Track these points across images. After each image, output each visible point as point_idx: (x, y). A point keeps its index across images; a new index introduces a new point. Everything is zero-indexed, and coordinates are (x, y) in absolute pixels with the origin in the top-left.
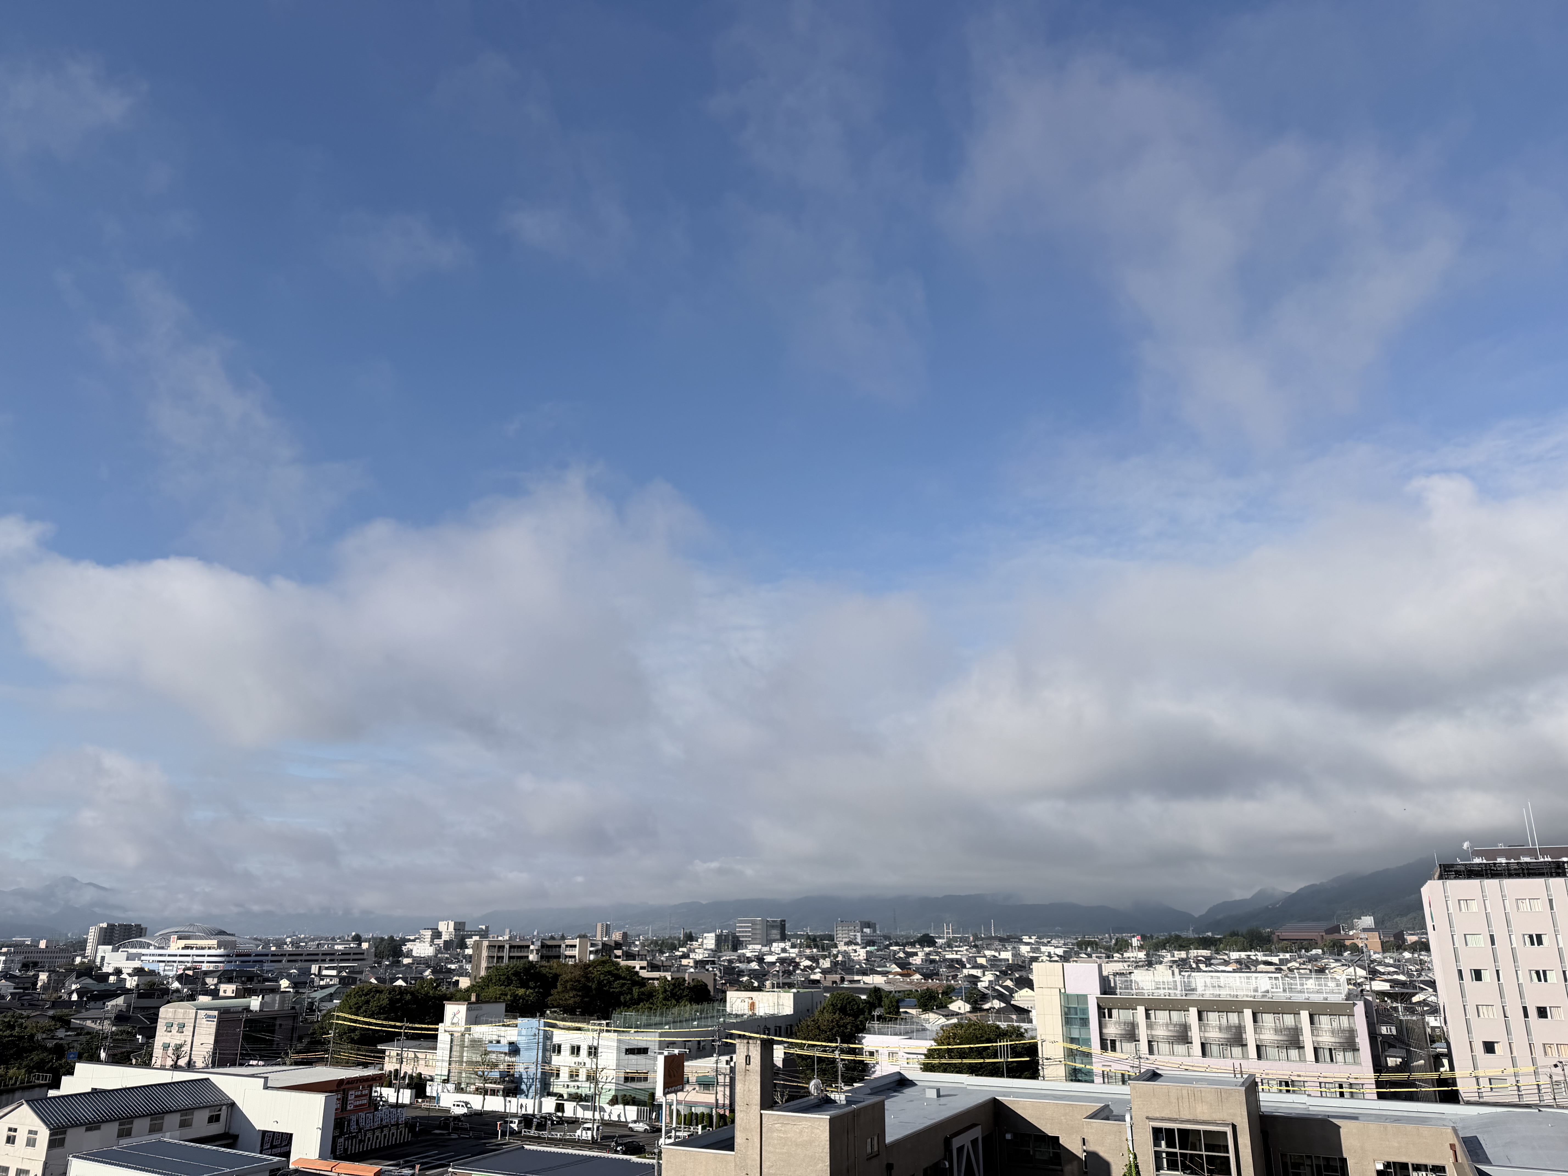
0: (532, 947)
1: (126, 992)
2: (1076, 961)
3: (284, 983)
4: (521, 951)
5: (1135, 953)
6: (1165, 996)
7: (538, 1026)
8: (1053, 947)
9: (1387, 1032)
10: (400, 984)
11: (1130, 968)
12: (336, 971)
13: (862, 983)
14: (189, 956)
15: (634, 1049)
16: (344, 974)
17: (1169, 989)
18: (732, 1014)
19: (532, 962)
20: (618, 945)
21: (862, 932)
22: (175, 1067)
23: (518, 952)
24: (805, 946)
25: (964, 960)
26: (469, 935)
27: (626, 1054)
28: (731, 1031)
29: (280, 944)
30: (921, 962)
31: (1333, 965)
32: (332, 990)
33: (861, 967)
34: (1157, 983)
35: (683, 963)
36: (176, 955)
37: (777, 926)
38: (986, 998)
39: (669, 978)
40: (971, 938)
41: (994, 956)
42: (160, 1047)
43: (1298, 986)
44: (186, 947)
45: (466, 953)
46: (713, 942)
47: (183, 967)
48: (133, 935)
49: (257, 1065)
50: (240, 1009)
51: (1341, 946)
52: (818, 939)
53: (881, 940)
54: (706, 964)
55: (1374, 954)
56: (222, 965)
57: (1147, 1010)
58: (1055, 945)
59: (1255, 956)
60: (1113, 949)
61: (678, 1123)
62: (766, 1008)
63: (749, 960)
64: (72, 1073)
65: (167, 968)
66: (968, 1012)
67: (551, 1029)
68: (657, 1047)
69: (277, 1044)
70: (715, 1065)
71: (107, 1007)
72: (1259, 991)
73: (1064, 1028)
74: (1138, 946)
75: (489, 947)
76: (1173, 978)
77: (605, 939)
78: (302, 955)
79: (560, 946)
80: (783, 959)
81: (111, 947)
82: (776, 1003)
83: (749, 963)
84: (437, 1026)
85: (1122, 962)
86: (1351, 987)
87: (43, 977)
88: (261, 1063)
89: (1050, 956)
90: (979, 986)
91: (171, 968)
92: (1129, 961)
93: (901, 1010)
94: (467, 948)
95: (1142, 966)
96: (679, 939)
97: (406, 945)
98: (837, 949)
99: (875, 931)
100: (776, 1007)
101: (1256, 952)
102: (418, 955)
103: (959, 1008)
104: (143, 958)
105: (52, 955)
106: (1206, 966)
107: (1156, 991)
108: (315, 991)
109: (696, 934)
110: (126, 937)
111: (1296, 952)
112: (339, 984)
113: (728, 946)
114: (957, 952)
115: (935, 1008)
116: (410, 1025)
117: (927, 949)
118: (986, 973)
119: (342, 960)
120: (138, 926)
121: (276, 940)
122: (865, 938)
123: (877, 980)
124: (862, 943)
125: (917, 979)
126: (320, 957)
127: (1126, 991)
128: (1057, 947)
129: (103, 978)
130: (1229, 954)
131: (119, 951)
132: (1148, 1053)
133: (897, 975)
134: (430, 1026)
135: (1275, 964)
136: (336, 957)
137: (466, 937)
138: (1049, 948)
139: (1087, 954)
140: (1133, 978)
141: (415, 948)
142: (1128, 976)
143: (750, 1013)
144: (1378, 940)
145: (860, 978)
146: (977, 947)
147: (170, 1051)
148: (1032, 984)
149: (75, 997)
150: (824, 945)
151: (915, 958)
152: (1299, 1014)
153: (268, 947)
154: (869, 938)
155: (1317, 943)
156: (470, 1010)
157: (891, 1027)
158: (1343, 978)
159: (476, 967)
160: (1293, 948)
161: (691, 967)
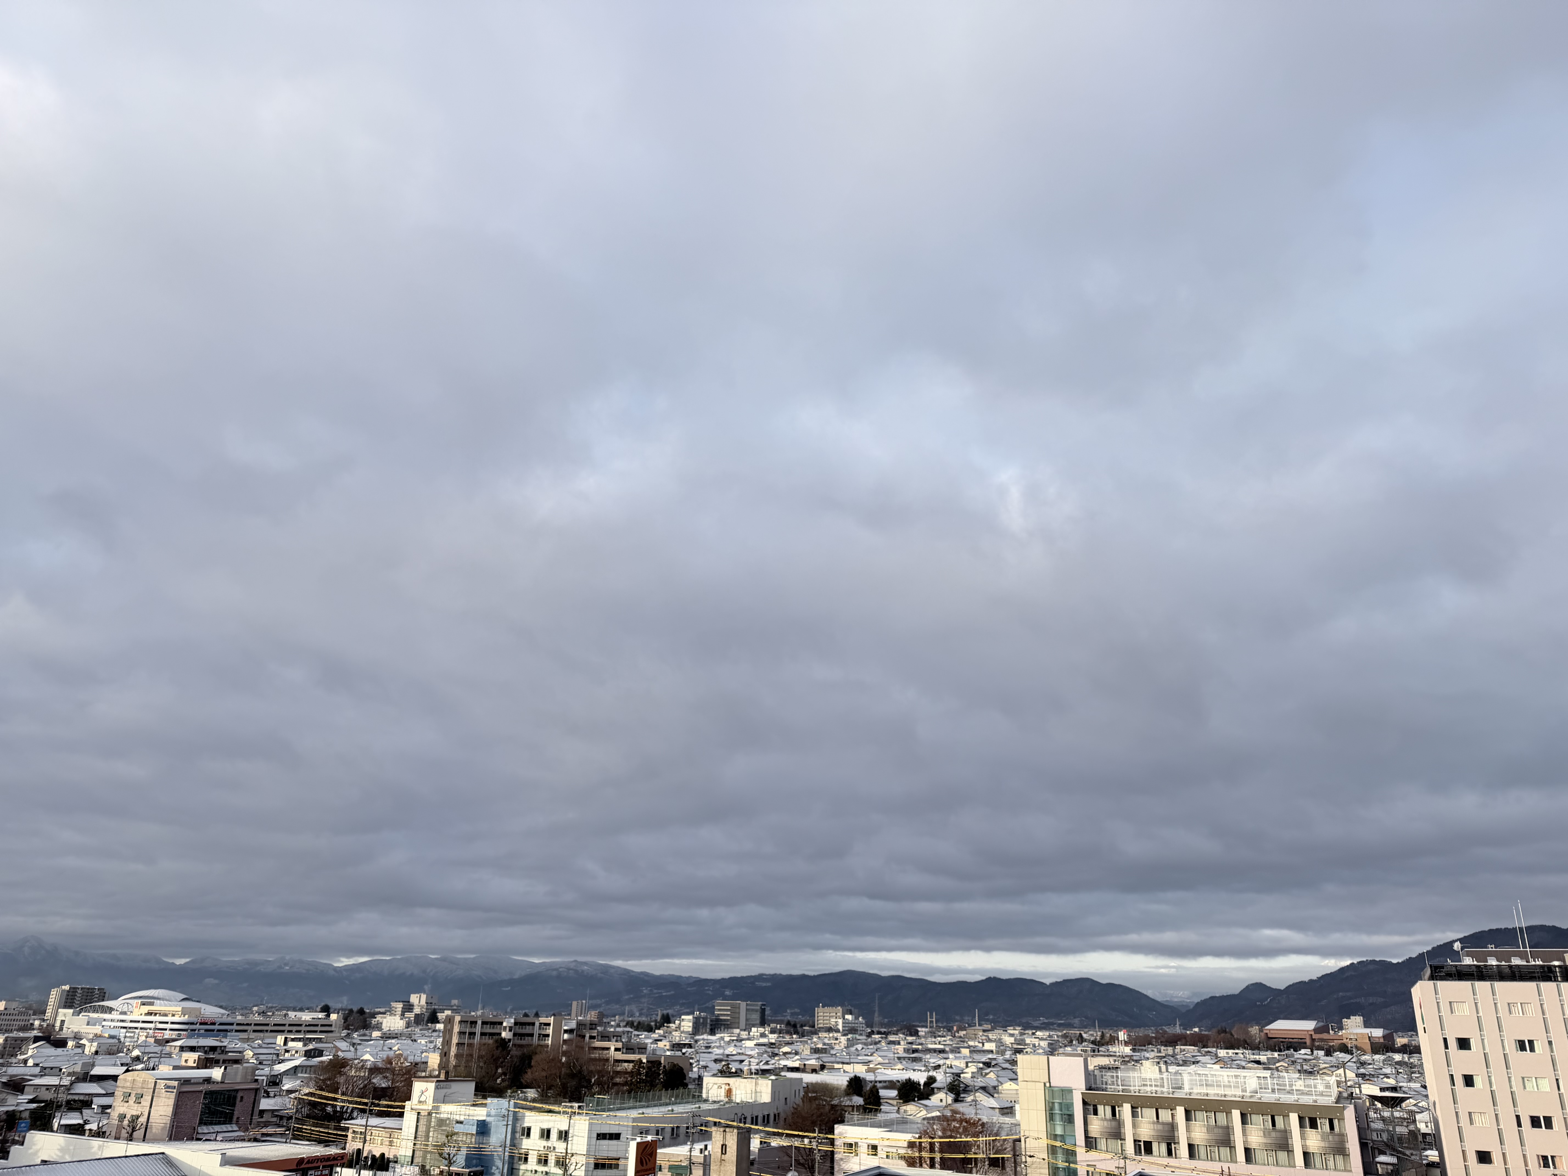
0: (505, 1024)
1: (85, 1058)
2: (1061, 1055)
3: (249, 1054)
4: (493, 1028)
5: (1121, 1048)
6: (1152, 1093)
7: (507, 1107)
8: (1037, 1040)
9: (1378, 1137)
10: (368, 1059)
11: (1117, 1063)
12: (301, 1043)
13: (842, 1072)
14: (152, 1022)
15: (606, 1134)
16: (311, 1047)
17: (1156, 1086)
18: (707, 1100)
19: (505, 1039)
20: (593, 1026)
21: (844, 1019)
22: (129, 1139)
23: (490, 1028)
24: (784, 1031)
25: (947, 1049)
26: (440, 1009)
27: (597, 1139)
28: (707, 1119)
29: (246, 1012)
30: (903, 1052)
31: (1322, 1066)
32: (297, 1063)
33: (842, 1054)
34: (1145, 1080)
35: (659, 1046)
36: (139, 1022)
37: (756, 1011)
38: (969, 1090)
39: (644, 1061)
40: (955, 1028)
41: (978, 1047)
42: (115, 1118)
43: (1287, 1087)
44: (149, 1014)
45: (437, 1028)
46: (691, 1024)
47: (145, 1034)
48: (95, 999)
49: (215, 1140)
50: (201, 1081)
51: (1330, 1046)
52: (798, 1026)
53: (863, 1027)
54: (682, 1048)
55: (1364, 1055)
56: (185, 1033)
57: (1132, 1107)
58: (1040, 1037)
59: (1243, 1054)
60: (1099, 1042)
62: (743, 1095)
63: (727, 1045)
64: (22, 1144)
65: (128, 1035)
66: (949, 1104)
67: (521, 1110)
68: (630, 1132)
69: (238, 1118)
70: (689, 1154)
71: (64, 1074)
72: (1248, 1091)
73: (1048, 1124)
74: (1124, 1040)
75: (460, 1022)
76: (1160, 1074)
77: (579, 1018)
78: (268, 1025)
79: (533, 1024)
80: (762, 1044)
81: (71, 1011)
82: (754, 1090)
83: (727, 1048)
84: (403, 1104)
85: (1108, 1056)
86: (1340, 1089)
88: (219, 1138)
89: (1034, 1048)
90: (962, 1078)
91: (132, 1035)
92: (1115, 1056)
93: (882, 1101)
94: (438, 1022)
95: (1129, 1062)
96: (656, 1021)
97: (376, 1018)
98: (817, 1036)
100: (753, 1095)
101: (1245, 1051)
102: (388, 1029)
103: (941, 1100)
104: (104, 1023)
105: (10, 1017)
106: (1194, 1063)
107: (1142, 1088)
108: (279, 1063)
109: (673, 1016)
110: (88, 1001)
111: (1284, 1050)
112: (305, 1056)
113: (706, 1030)
114: (939, 1041)
115: (916, 1099)
116: (377, 1102)
117: (910, 1039)
118: (970, 1064)
119: (309, 1032)
120: (102, 990)
122: (847, 1025)
123: (859, 1070)
124: (843, 1030)
125: (899, 1070)
126: (287, 1028)
127: (1112, 1087)
128: (1042, 1039)
129: (61, 1043)
130: (1216, 1051)
131: (80, 1015)
132: (1133, 1153)
133: (879, 1064)
134: (397, 1104)
135: (1264, 1064)
136: (303, 1028)
137: (437, 1011)
138: (1033, 1040)
139: (1072, 1047)
140: (1119, 1075)
141: (385, 1021)
142: (1114, 1071)
143: (727, 1099)
144: (1368, 1041)
145: (840, 1066)
146: (960, 1037)
147: (126, 1122)
148: (1015, 1077)
149: (30, 1063)
150: (804, 1031)
151: (897, 1047)
152: (1289, 1116)
153: (233, 1015)
154: (850, 1025)
155: (1306, 1043)
156: (438, 1088)
157: (871, 1119)
158: (1332, 1080)
159: (447, 1043)
160: (1282, 1047)
161: (668, 1050)
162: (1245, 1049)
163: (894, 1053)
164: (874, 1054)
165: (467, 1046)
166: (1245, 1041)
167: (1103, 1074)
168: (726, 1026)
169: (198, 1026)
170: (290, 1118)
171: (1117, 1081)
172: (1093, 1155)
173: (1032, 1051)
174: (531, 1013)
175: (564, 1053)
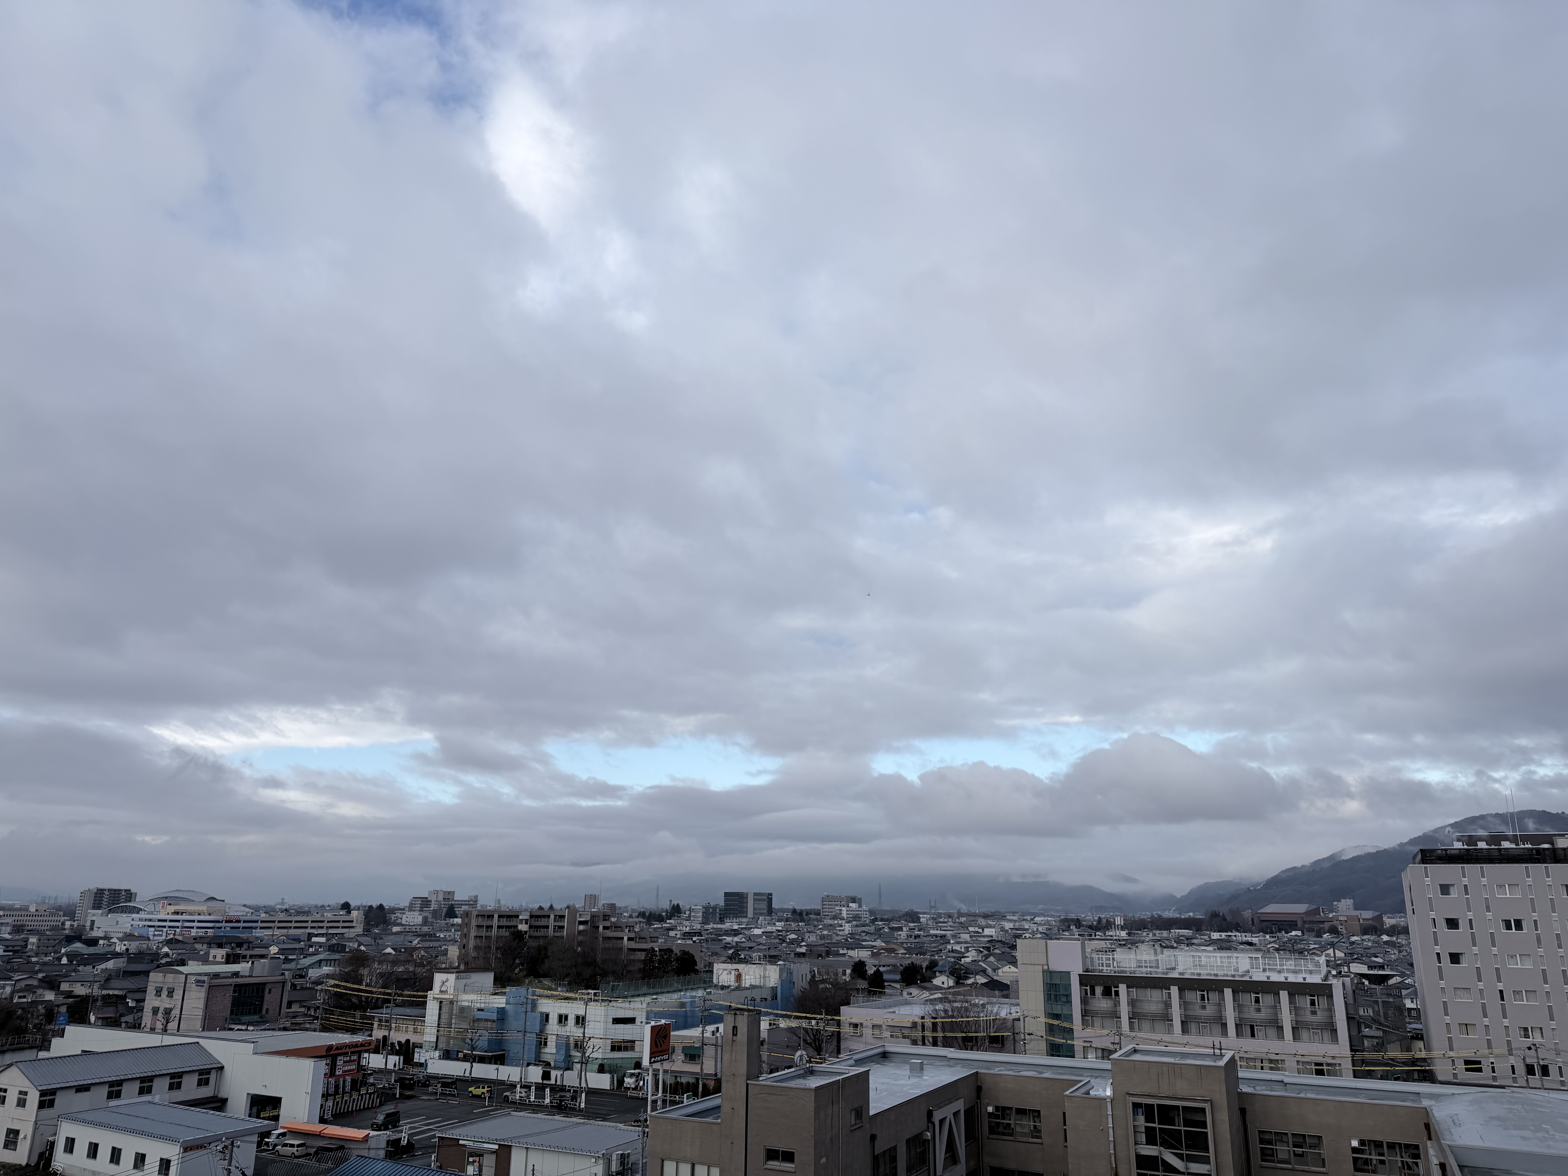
0: (521, 917)
1: (116, 955)
2: (1058, 939)
3: (274, 950)
4: (510, 921)
5: (1118, 932)
6: (1147, 974)
7: (525, 995)
8: (1036, 925)
9: (1364, 1012)
10: (390, 952)
11: (1113, 946)
12: (325, 939)
13: (847, 957)
14: (179, 921)
15: (621, 1019)
16: (334, 941)
17: (1150, 967)
18: (718, 986)
19: (521, 931)
20: (606, 917)
21: (848, 907)
22: (165, 1030)
23: (507, 921)
24: (791, 919)
25: (949, 935)
26: (458, 904)
27: (613, 1023)
28: (718, 1002)
29: (269, 910)
30: (906, 937)
31: (1312, 946)
32: (321, 957)
33: (846, 940)
34: (1139, 961)
35: (670, 935)
36: (166, 921)
37: (764, 900)
38: (970, 974)
39: (657, 949)
40: (956, 915)
41: (977, 932)
42: (150, 1011)
43: (1278, 967)
44: (176, 913)
45: (455, 922)
46: (701, 914)
47: (173, 932)
48: (122, 900)
49: (247, 1030)
50: (230, 975)
51: (1320, 928)
52: (804, 914)
53: (866, 914)
54: (693, 936)
55: (1353, 935)
56: (211, 930)
57: (1128, 987)
58: (1038, 922)
59: (1235, 936)
60: (1096, 927)
61: (664, 1091)
62: (752, 980)
63: (736, 933)
64: (63, 1036)
65: (156, 933)
66: (950, 987)
67: (539, 998)
68: (644, 1017)
69: (267, 1009)
70: (701, 1035)
71: (97, 971)
72: (1240, 971)
73: (1046, 1004)
74: (1120, 925)
75: (477, 916)
76: (1155, 956)
77: (593, 910)
78: (291, 922)
79: (549, 917)
80: (770, 932)
81: (100, 912)
82: (762, 975)
83: (736, 936)
84: (426, 994)
85: (1104, 940)
86: (1329, 969)
87: (33, 940)
88: (250, 1028)
89: (1033, 933)
90: (963, 962)
91: (161, 933)
92: (1111, 940)
93: (886, 984)
94: (456, 917)
95: (1125, 945)
96: (667, 910)
97: (395, 914)
98: (823, 923)
99: (860, 906)
100: (762, 979)
101: (1237, 933)
102: (408, 923)
103: (943, 983)
104: (133, 923)
105: (42, 918)
106: (1188, 946)
107: (1138, 969)
108: (304, 957)
109: (684, 907)
110: (115, 902)
111: (1276, 933)
112: (328, 951)
113: (715, 919)
114: (941, 927)
115: (919, 982)
116: (399, 992)
117: (912, 925)
118: (970, 949)
119: (331, 927)
120: (128, 891)
121: (265, 907)
122: (851, 912)
123: (862, 954)
124: (847, 917)
125: (902, 954)
126: (310, 924)
127: (1109, 968)
128: (1040, 924)
129: (93, 942)
130: (1210, 934)
131: (109, 915)
132: (1128, 1030)
133: (882, 949)
134: (419, 993)
135: (1255, 944)
136: (325, 924)
137: (455, 906)
138: (1032, 925)
139: (1070, 931)
140: (1115, 956)
141: (404, 916)
142: (1110, 954)
143: (737, 984)
144: (1358, 923)
145: (845, 951)
146: (961, 923)
147: (160, 1015)
148: (1015, 961)
149: (64, 960)
150: (810, 920)
151: (900, 933)
152: (1279, 994)
153: (257, 913)
154: (854, 913)
155: (1297, 925)
156: (458, 979)
157: (875, 1001)
158: (1322, 960)
159: (465, 936)
160: (1274, 929)
161: (679, 939)
162: (1238, 931)
163: (897, 939)
164: (879, 940)
165: (485, 938)
166: (1238, 925)
167: (1100, 956)
168: (735, 915)
169: (224, 924)
170: (318, 1008)
171: (1113, 963)
172: (1089, 1032)
173: (1031, 936)
174: (546, 906)
175: (580, 944)
